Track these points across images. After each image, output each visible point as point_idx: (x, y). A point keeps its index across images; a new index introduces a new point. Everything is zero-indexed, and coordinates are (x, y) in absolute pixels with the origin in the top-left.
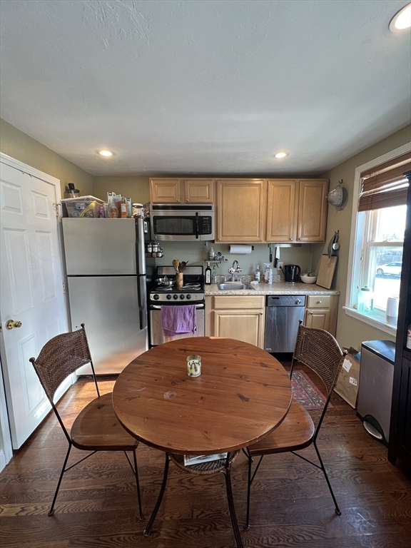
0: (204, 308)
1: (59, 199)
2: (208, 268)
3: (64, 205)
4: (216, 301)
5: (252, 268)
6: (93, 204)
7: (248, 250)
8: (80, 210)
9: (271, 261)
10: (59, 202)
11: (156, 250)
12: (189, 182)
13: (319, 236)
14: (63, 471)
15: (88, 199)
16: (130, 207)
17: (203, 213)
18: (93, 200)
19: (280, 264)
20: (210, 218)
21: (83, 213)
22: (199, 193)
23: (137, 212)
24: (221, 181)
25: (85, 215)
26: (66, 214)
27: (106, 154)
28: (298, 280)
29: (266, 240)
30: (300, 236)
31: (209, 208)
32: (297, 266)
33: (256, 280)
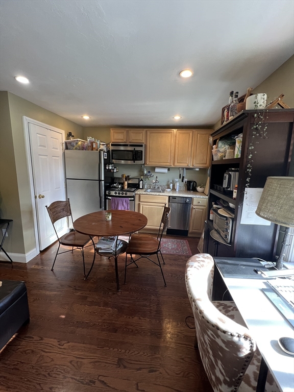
0: (134, 200)
1: (64, 140)
2: (142, 180)
3: (66, 143)
4: (141, 197)
5: (168, 181)
6: (80, 143)
7: (166, 171)
8: (74, 146)
9: (180, 178)
10: (63, 142)
11: (110, 168)
12: (131, 131)
13: (206, 164)
14: (57, 254)
15: (77, 141)
16: (99, 145)
17: (138, 149)
18: (80, 141)
19: (186, 180)
20: (142, 151)
21: (74, 148)
22: (137, 137)
23: (102, 147)
24: (149, 131)
25: (76, 149)
26: (67, 148)
27: (86, 118)
28: (194, 190)
29: (174, 165)
30: (194, 164)
31: (142, 146)
32: (194, 182)
33: (170, 188)
